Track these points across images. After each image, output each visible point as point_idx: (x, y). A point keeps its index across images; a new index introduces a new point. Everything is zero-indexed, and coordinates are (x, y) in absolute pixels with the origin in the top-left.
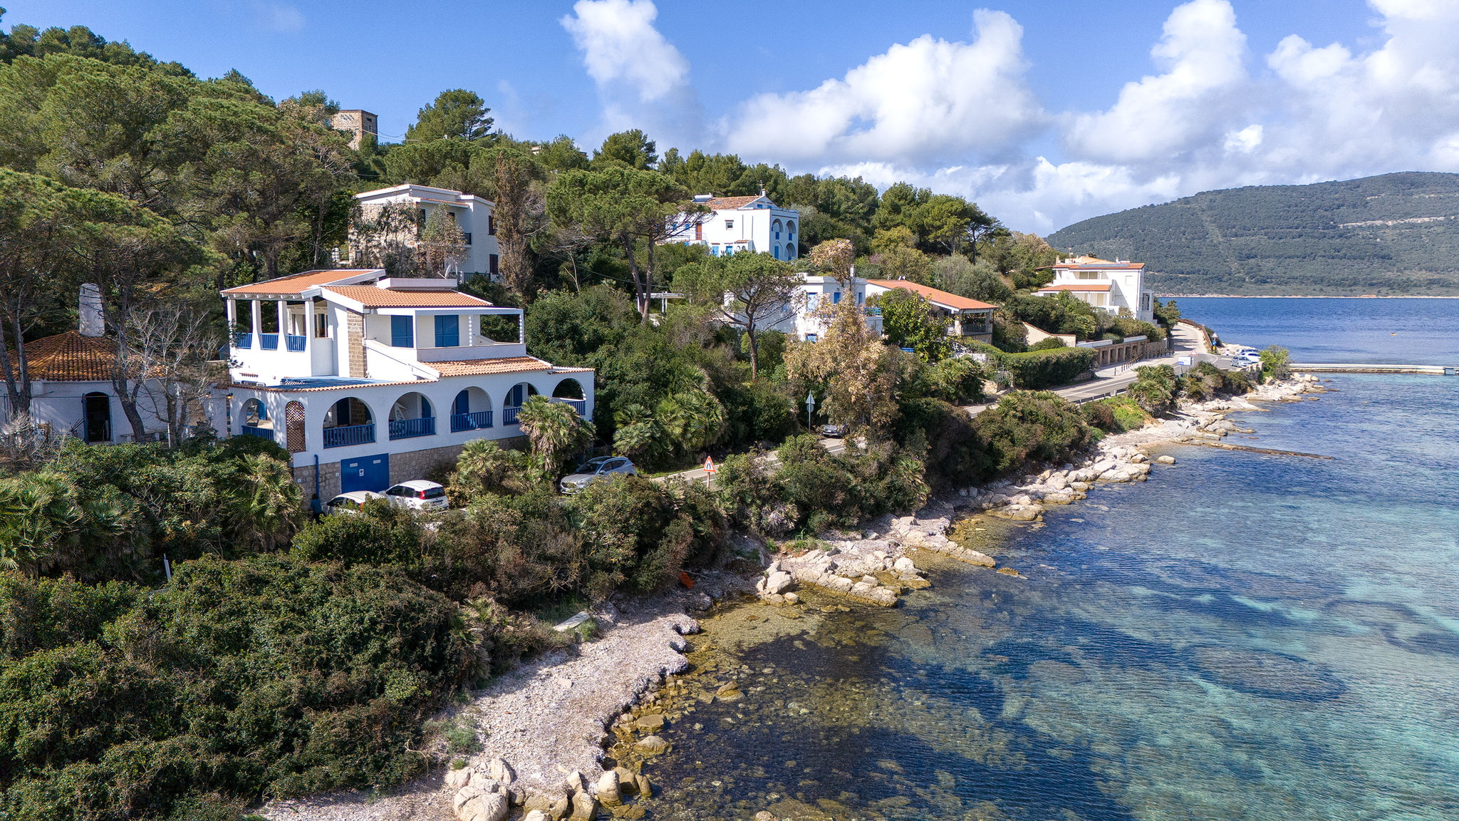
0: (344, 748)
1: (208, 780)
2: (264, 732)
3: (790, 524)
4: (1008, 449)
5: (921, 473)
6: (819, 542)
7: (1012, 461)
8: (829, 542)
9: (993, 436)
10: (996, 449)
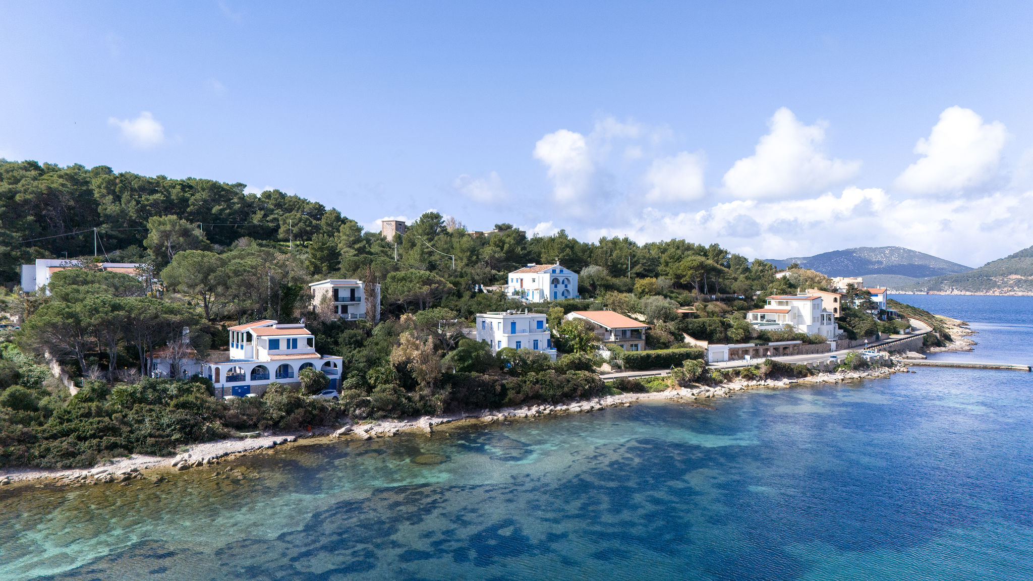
0: (153, 445)
1: (122, 446)
2: (138, 440)
3: (364, 415)
4: (511, 394)
5: (440, 401)
6: (374, 422)
7: (510, 399)
8: (380, 422)
9: (508, 389)
10: (506, 395)
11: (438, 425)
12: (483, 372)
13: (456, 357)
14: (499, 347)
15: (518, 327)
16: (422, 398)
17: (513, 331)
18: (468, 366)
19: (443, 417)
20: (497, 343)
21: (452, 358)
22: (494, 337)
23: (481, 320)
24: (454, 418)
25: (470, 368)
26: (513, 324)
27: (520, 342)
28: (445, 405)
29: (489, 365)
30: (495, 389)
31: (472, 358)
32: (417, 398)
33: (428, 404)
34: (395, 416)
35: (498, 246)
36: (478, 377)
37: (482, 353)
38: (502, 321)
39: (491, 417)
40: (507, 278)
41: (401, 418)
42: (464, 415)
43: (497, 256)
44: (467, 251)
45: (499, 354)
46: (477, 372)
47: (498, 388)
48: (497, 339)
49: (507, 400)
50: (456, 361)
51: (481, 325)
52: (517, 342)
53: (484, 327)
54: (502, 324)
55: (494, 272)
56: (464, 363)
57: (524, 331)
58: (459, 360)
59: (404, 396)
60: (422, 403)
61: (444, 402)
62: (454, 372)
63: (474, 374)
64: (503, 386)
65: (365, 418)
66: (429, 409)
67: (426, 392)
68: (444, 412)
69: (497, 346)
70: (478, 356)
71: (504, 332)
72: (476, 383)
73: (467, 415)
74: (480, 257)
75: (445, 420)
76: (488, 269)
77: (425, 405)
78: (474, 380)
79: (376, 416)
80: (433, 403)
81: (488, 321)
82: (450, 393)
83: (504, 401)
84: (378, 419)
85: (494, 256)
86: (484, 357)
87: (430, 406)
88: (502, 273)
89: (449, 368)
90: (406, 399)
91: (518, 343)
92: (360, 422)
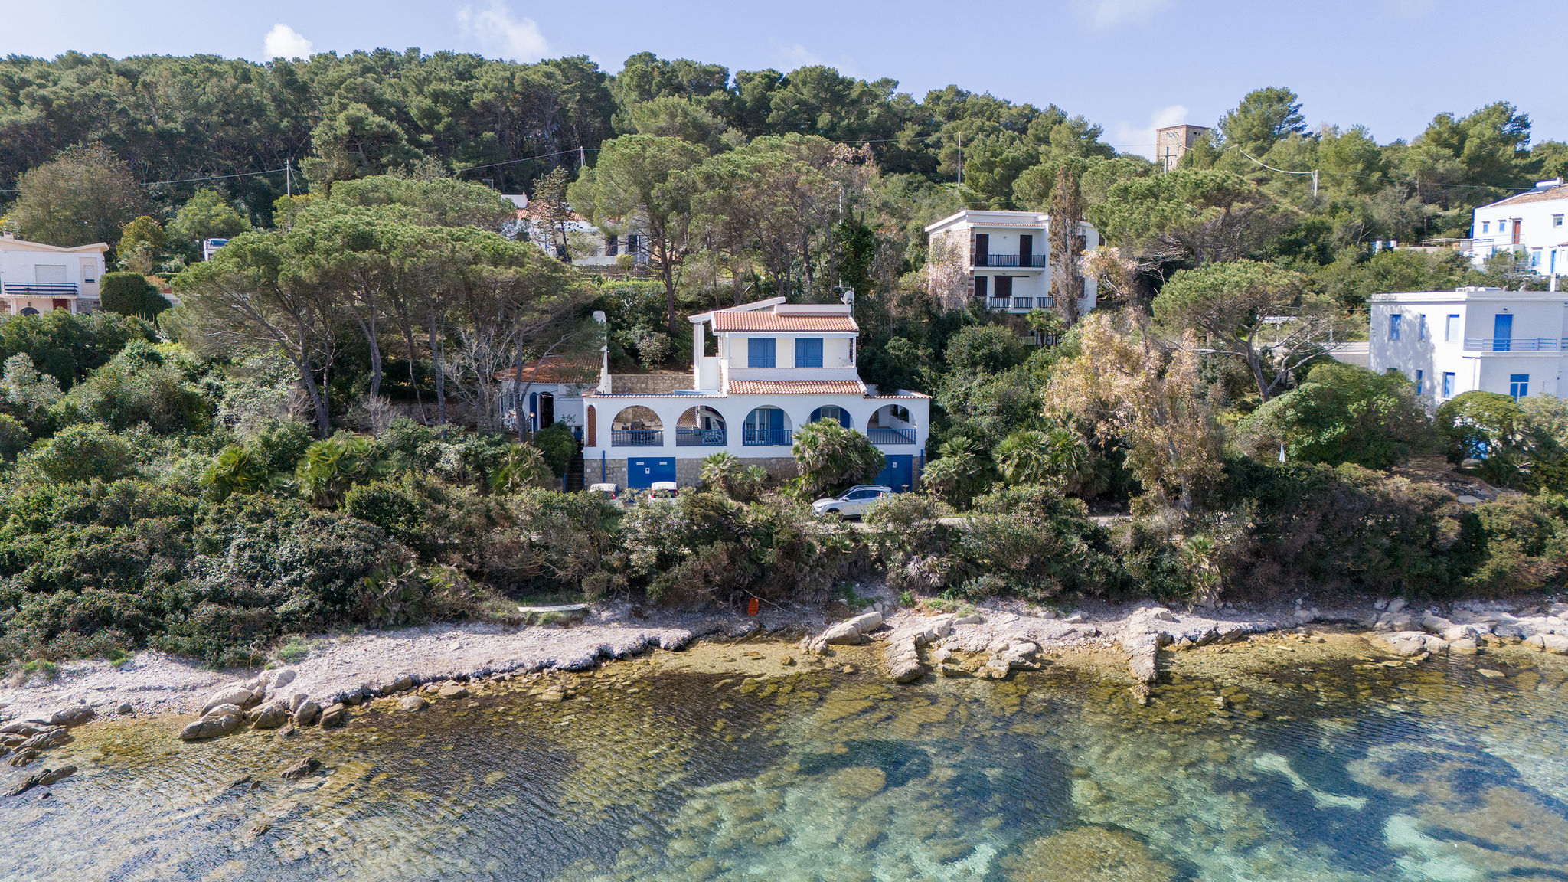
0: (206, 629)
1: (121, 623)
2: (177, 606)
3: (934, 579)
4: (1503, 555)
5: (1210, 557)
6: (963, 606)
7: (1499, 574)
8: (984, 610)
9: (1490, 533)
10: (1483, 555)
11: (1194, 644)
12: (1387, 463)
13: (1290, 414)
14: (1446, 391)
15: (1518, 330)
16: (1143, 540)
17: (1502, 342)
18: (1332, 443)
19: (1219, 614)
20: (1439, 378)
21: (1279, 416)
22: (1431, 365)
23: (1388, 310)
24: (1262, 623)
25: (1336, 452)
26: (1504, 321)
27: (1525, 378)
28: (1231, 572)
29: (1411, 443)
30: (1434, 531)
31: (1348, 420)
32: (1125, 539)
33: (1166, 563)
34: (1040, 595)
35: (1446, 144)
36: (1367, 482)
37: (1385, 403)
38: (1461, 310)
39: (1415, 635)
40: (1470, 222)
41: (1060, 602)
42: (1302, 614)
43: (1440, 167)
44: (1355, 162)
45: (1450, 411)
46: (1364, 462)
47: (1450, 529)
48: (1440, 367)
49: (1484, 574)
50: (1290, 425)
51: (1386, 327)
52: (1514, 378)
53: (1394, 332)
54: (1462, 320)
55: (1430, 209)
56: (1319, 434)
57: (1539, 344)
58: (1301, 422)
59: (1080, 527)
60: (1141, 558)
61: (1226, 559)
62: (1282, 458)
63: (1350, 471)
64: (1469, 521)
65: (936, 591)
66: (1169, 581)
67: (1158, 520)
68: (1223, 596)
69: (1439, 390)
70: (1370, 413)
71: (1468, 346)
72: (1358, 505)
73: (1316, 612)
74: (1392, 173)
75: (1225, 627)
76: (1416, 201)
77: (1153, 565)
78: (1349, 492)
79: (972, 586)
80: (1181, 563)
81: (1411, 313)
82: (1250, 533)
83: (1473, 578)
84: (978, 598)
85: (1433, 169)
86: (1392, 416)
87: (1173, 571)
88: (1453, 212)
89: (1268, 446)
90: (1085, 538)
91: (1520, 383)
92: (922, 601)
